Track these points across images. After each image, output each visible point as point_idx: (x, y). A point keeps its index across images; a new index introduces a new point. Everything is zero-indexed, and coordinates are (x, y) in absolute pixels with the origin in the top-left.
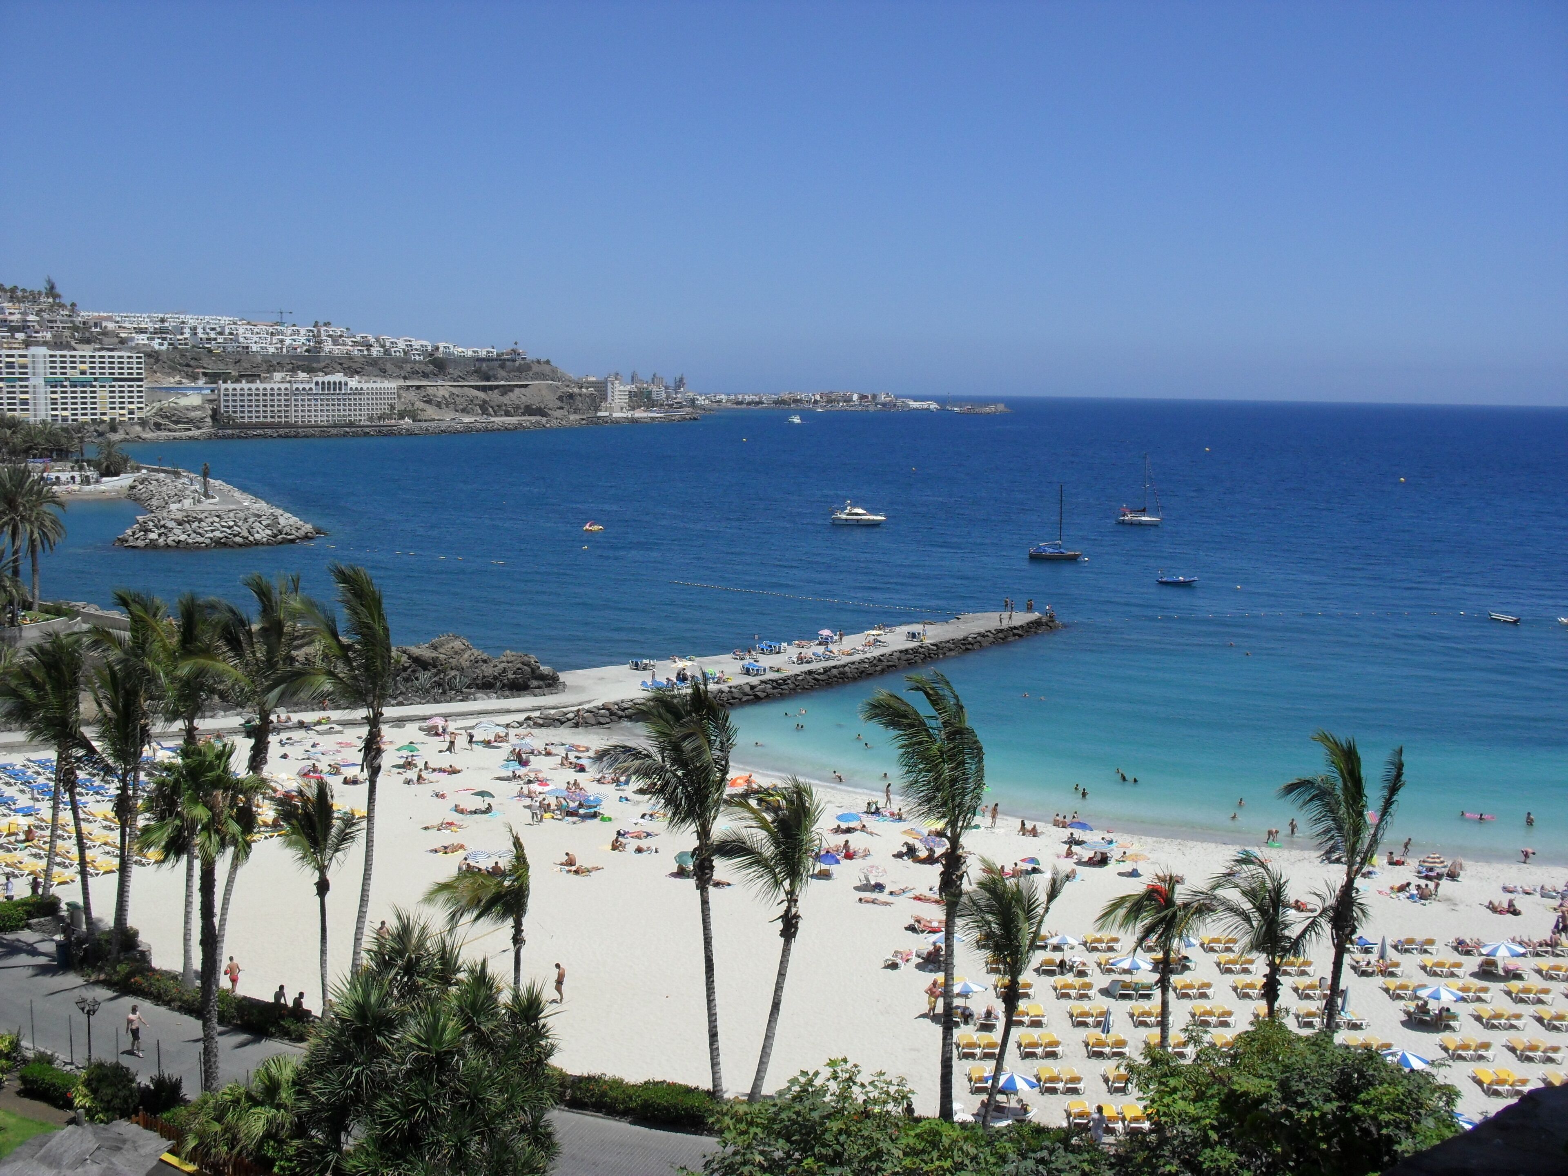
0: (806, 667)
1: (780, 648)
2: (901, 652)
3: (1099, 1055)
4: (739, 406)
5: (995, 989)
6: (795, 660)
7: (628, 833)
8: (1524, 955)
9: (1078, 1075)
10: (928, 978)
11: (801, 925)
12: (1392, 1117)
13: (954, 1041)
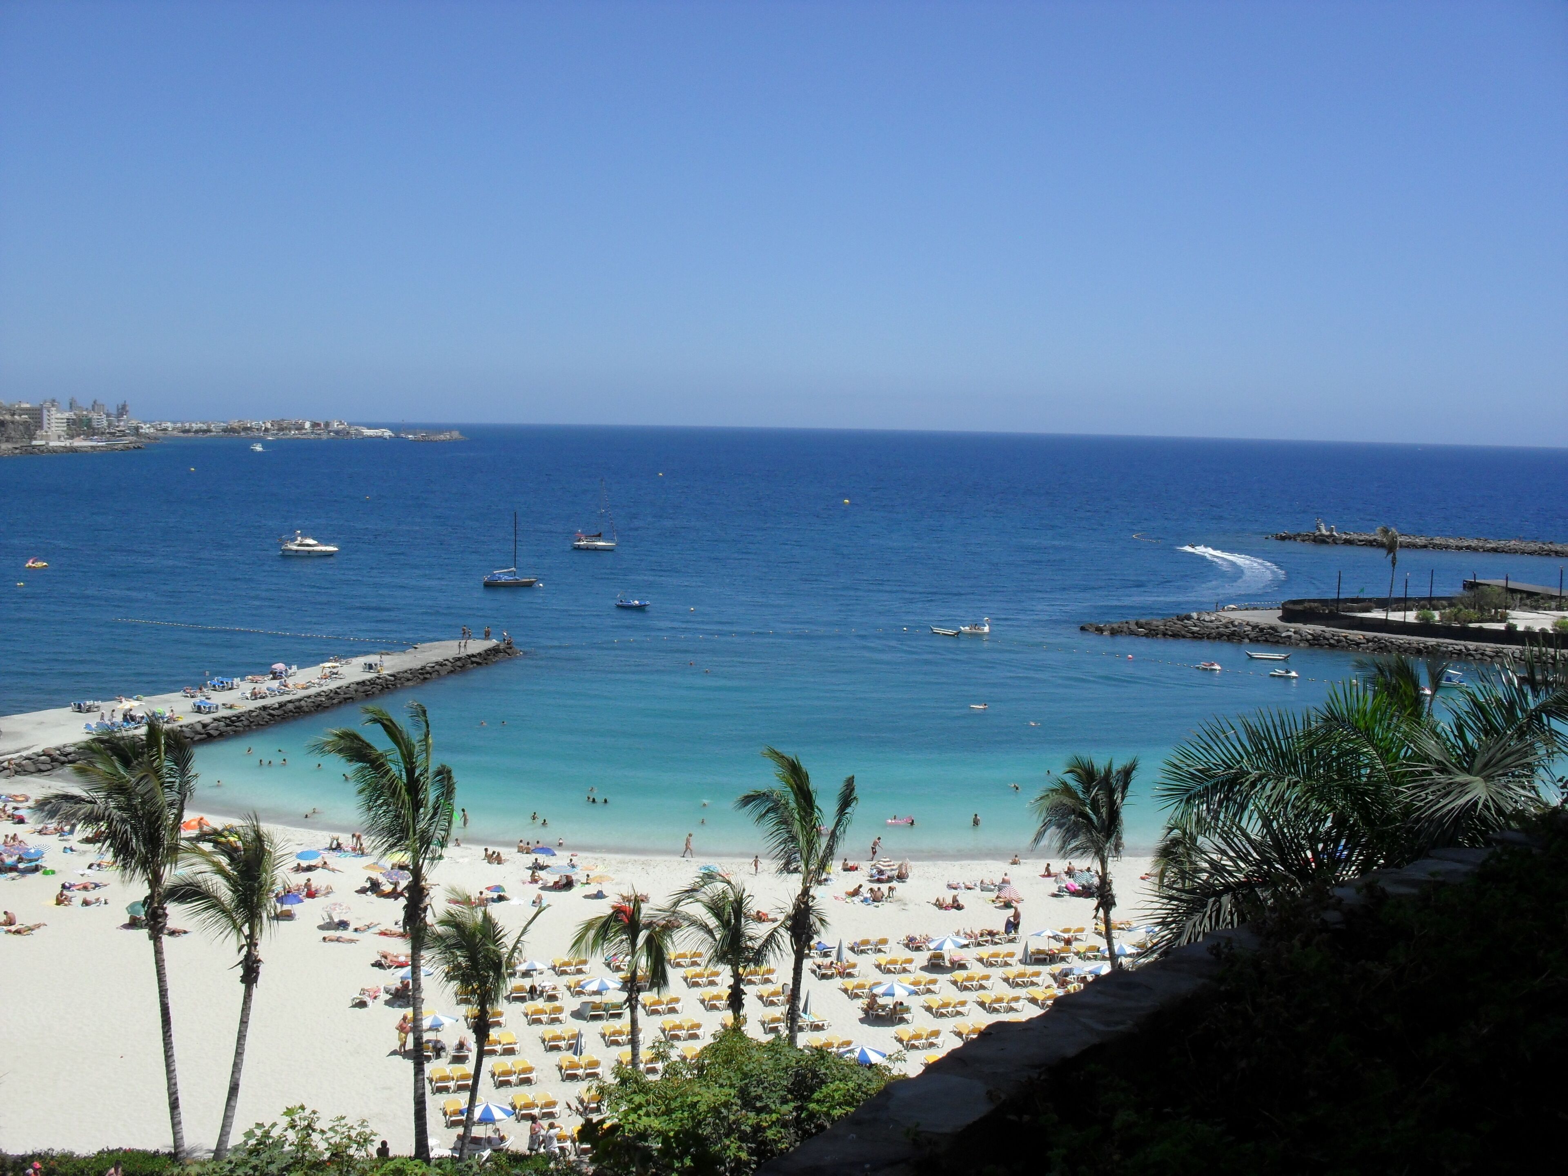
0: (260, 703)
1: (232, 683)
2: (358, 683)
3: (573, 1077)
4: (186, 435)
5: (466, 1019)
6: (249, 696)
7: (74, 885)
8: (966, 946)
9: (553, 1100)
10: (400, 1013)
11: (262, 969)
12: (844, 1112)
13: (426, 1075)
